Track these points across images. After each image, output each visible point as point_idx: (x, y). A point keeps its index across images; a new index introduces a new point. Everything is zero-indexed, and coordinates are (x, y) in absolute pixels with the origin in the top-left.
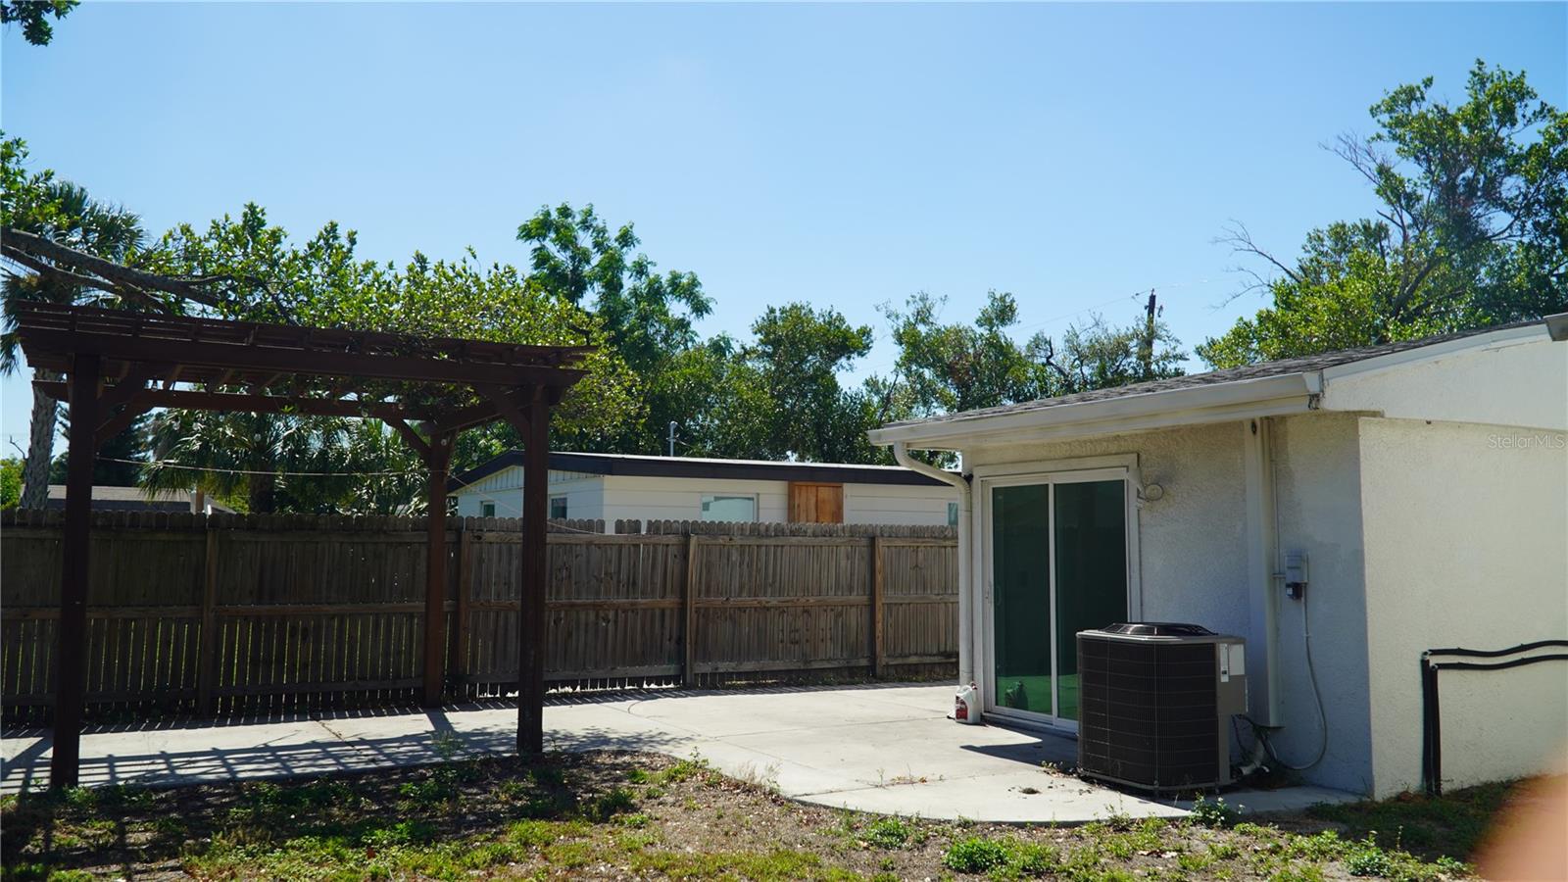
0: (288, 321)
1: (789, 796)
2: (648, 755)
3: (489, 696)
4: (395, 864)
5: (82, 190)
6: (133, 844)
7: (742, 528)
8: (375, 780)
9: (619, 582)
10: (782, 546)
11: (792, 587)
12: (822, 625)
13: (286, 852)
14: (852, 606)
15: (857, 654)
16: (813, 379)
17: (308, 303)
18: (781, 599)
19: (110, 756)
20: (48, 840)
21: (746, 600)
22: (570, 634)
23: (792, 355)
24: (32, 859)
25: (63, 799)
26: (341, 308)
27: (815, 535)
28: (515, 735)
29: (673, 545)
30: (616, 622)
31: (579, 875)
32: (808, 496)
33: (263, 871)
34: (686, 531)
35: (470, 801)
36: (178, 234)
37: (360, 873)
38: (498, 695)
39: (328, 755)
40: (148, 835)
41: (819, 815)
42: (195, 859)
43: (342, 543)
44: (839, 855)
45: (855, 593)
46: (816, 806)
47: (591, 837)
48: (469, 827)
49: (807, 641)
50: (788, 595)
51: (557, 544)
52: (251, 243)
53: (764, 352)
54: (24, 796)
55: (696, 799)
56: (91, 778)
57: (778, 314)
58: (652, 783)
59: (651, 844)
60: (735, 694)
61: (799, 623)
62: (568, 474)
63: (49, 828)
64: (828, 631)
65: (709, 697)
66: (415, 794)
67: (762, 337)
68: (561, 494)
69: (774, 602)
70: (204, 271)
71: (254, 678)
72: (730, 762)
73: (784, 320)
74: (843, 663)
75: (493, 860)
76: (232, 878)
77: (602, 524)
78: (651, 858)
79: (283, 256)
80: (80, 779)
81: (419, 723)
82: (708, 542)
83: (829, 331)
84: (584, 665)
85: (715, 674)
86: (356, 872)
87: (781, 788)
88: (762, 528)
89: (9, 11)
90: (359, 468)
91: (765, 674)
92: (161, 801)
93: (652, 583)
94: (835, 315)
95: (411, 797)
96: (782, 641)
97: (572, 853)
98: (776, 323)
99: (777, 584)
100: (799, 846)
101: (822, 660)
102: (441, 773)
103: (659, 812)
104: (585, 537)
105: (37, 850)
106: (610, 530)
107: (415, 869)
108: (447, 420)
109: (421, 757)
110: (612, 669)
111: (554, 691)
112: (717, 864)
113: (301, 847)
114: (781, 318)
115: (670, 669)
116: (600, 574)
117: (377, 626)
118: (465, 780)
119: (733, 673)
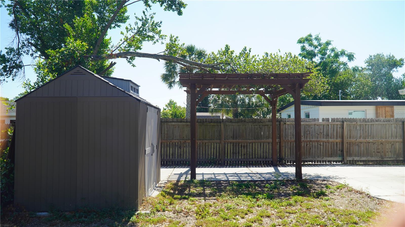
0: (235, 72)
1: (373, 196)
2: (332, 181)
3: (289, 164)
4: (263, 203)
5: (194, 46)
6: (206, 193)
7: (360, 120)
8: (260, 183)
9: (324, 135)
10: (373, 125)
11: (377, 136)
12: (387, 147)
13: (238, 198)
14: (397, 142)
15: (399, 156)
16: (385, 75)
17: (240, 68)
18: (373, 140)
19: (203, 173)
20: (189, 191)
21: (362, 140)
22: (310, 149)
23: (378, 69)
24: (186, 195)
25: (193, 182)
26: (247, 68)
27: (384, 121)
28: (295, 174)
29: (339, 125)
30: (323, 146)
31: (309, 211)
32: (382, 110)
33: (233, 202)
34: (343, 121)
35: (283, 190)
36: (211, 54)
37: (255, 204)
38: (292, 164)
39: (249, 176)
40: (210, 191)
41: (382, 202)
42: (219, 198)
43: (251, 125)
44: (388, 214)
45: (398, 138)
46: (382, 199)
47: (314, 202)
48: (282, 196)
49: (382, 152)
50: (376, 139)
51: (306, 125)
52: (227, 54)
53: (369, 68)
54: (185, 181)
55: (345, 194)
56: (198, 178)
57: (373, 57)
58: (332, 189)
59: (330, 205)
60: (359, 166)
61: (380, 147)
62: (309, 106)
63: (190, 188)
64: (389, 150)
65: (351, 167)
66: (269, 187)
67: (368, 64)
68: (308, 111)
69: (371, 141)
70: (217, 62)
71: (233, 157)
72: (356, 186)
73: (375, 58)
74: (394, 159)
75: (287, 205)
76: (226, 203)
77: (318, 120)
78: (329, 209)
79: (234, 57)
80: (196, 178)
81: (271, 170)
82: (350, 124)
83: (389, 61)
84: (315, 157)
85: (354, 160)
86: (254, 204)
87: (370, 193)
88: (367, 120)
89: (174, 9)
90: (258, 107)
91: (369, 161)
92: (213, 184)
93: (333, 135)
94: (391, 56)
95: (268, 188)
96: (374, 152)
97: (308, 205)
98: (372, 60)
99: (372, 136)
100: (375, 210)
101: (387, 158)
102: (276, 182)
103: (334, 197)
104: (314, 123)
105: (187, 193)
106: (321, 121)
107: (268, 205)
108: (275, 94)
109: (271, 178)
110: (323, 158)
111: (306, 163)
112: (349, 212)
113: (242, 197)
114: (374, 58)
115: (339, 159)
116: (318, 133)
117: (261, 145)
118: (282, 184)
119: (359, 160)
